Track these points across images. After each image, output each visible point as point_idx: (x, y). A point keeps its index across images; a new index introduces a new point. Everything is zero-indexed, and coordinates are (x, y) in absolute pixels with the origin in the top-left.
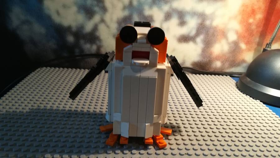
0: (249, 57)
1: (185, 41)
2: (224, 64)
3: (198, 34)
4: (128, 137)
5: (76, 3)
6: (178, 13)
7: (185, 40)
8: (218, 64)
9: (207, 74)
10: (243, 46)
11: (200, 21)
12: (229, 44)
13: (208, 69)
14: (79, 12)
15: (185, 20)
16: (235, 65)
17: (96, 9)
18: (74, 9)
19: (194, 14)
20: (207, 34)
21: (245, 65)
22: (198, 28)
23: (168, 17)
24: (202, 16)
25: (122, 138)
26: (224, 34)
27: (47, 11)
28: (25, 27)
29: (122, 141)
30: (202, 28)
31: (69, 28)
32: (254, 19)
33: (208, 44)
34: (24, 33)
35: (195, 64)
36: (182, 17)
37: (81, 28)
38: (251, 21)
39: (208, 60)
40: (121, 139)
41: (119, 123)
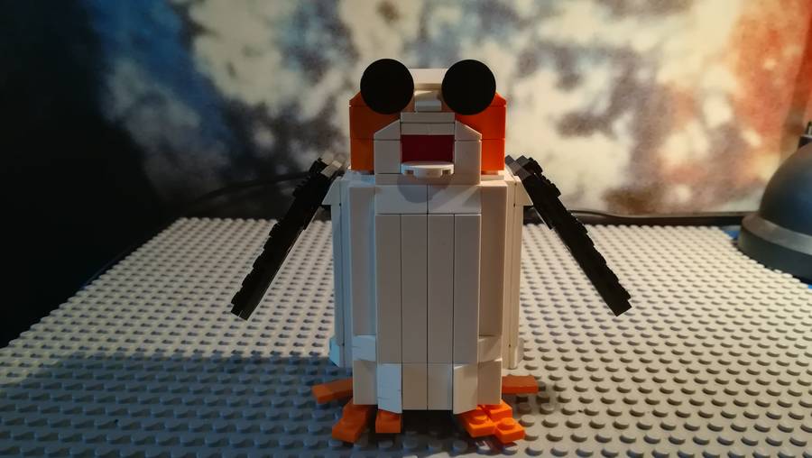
0: (766, 167)
1: (580, 132)
2: (699, 193)
3: (615, 109)
4: (400, 411)
5: (277, 43)
6: (556, 53)
7: (580, 127)
8: (681, 196)
9: (652, 222)
10: (752, 138)
11: (618, 72)
12: (709, 133)
13: (654, 210)
14: (285, 64)
15: (576, 72)
16: (733, 196)
17: (331, 54)
18: (274, 57)
19: (601, 53)
20: (642, 107)
21: (760, 193)
22: (616, 93)
23: (528, 65)
24: (625, 58)
25: (383, 416)
26: (692, 106)
27: (202, 68)
28: (148, 112)
29: (381, 425)
30: (627, 93)
31: (260, 110)
32: (779, 59)
33: (647, 138)
34: (145, 128)
35: (616, 196)
36: (567, 64)
37: (292, 107)
38: (770, 64)
39: (650, 183)
40: (378, 418)
41: (370, 366)
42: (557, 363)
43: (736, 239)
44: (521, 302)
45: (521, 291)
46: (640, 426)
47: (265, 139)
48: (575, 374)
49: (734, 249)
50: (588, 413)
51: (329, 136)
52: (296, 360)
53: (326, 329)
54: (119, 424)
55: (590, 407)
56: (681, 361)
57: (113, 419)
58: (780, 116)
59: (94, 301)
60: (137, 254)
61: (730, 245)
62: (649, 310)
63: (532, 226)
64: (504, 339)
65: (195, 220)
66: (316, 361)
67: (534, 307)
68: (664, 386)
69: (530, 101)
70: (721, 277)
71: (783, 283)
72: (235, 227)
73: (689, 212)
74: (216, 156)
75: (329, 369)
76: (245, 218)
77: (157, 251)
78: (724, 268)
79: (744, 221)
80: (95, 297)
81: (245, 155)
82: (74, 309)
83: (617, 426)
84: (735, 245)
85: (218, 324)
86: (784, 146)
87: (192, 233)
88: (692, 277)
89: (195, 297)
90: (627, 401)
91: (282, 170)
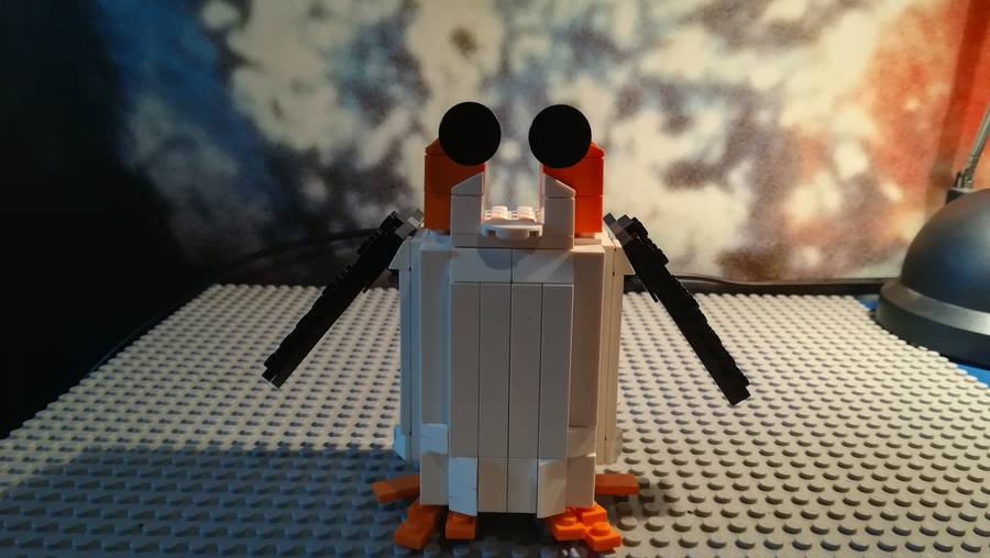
0: (908, 225)
1: (689, 183)
2: (831, 256)
3: (732, 155)
4: (475, 514)
5: (331, 77)
6: (661, 91)
7: (690, 178)
8: (809, 259)
9: (775, 291)
10: (892, 191)
11: (734, 114)
12: (842, 185)
13: (778, 276)
14: (340, 103)
15: (685, 113)
16: (870, 260)
17: (396, 91)
18: (327, 93)
19: (715, 91)
20: (763, 154)
21: (901, 256)
22: (732, 138)
23: (628, 105)
24: (743, 97)
25: (455, 519)
26: (822, 153)
27: (241, 106)
28: (176, 159)
29: (452, 528)
30: (745, 139)
31: (311, 156)
32: (923, 99)
33: (770, 189)
34: (172, 177)
35: (732, 260)
36: (674, 103)
37: (349, 153)
38: (912, 104)
39: (773, 244)
40: (448, 521)
41: (440, 460)
42: (663, 456)
43: (873, 310)
44: (620, 385)
45: (621, 371)
46: (760, 529)
47: (316, 190)
48: (683, 469)
49: (872, 322)
50: (699, 514)
51: (393, 187)
52: (354, 453)
53: (389, 417)
54: (145, 529)
55: (701, 507)
56: (808, 454)
57: (137, 522)
58: (925, 165)
59: (111, 383)
60: (162, 328)
61: (867, 318)
62: (771, 393)
63: (633, 295)
64: (599, 431)
65: (232, 287)
66: (378, 453)
67: (636, 390)
68: (788, 482)
69: (630, 146)
70: (856, 355)
71: (929, 362)
72: (279, 296)
73: (819, 278)
74: (257, 210)
75: (393, 464)
76: (292, 284)
77: (186, 324)
78: (859, 345)
79: (883, 288)
80: (112, 379)
81: (292, 210)
82: (87, 393)
83: (732, 529)
84: (872, 317)
85: (261, 410)
86: (930, 202)
87: (228, 303)
88: (822, 355)
89: (233, 378)
90: (744, 501)
91: (336, 227)
